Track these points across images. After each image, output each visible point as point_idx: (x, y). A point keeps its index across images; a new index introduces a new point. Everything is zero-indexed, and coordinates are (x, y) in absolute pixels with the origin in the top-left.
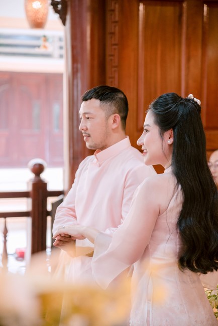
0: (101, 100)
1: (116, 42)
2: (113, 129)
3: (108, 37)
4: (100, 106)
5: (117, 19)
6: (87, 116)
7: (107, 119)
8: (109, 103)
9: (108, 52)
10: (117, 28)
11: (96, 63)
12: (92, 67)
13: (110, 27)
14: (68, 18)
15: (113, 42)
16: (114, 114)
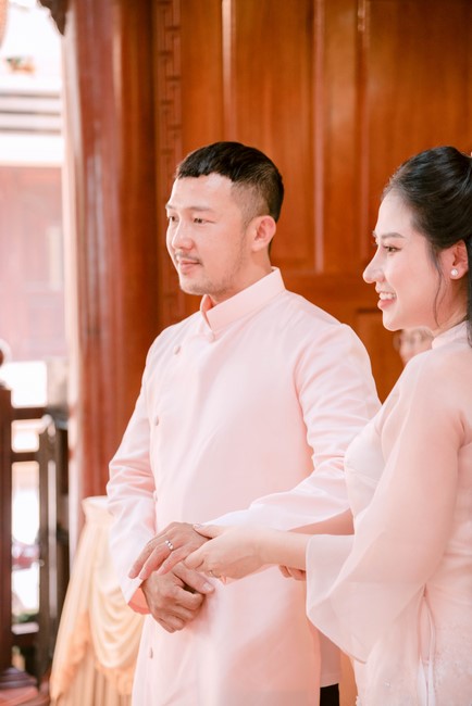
0: (233, 180)
1: (177, 73)
2: (253, 252)
3: (159, 60)
4: (232, 194)
5: (177, 21)
6: (196, 215)
7: (246, 226)
8: (252, 189)
9: (160, 96)
10: (177, 41)
11: (135, 117)
12: (127, 125)
13: (163, 41)
14: (71, 17)
15: (170, 72)
16: (260, 215)
